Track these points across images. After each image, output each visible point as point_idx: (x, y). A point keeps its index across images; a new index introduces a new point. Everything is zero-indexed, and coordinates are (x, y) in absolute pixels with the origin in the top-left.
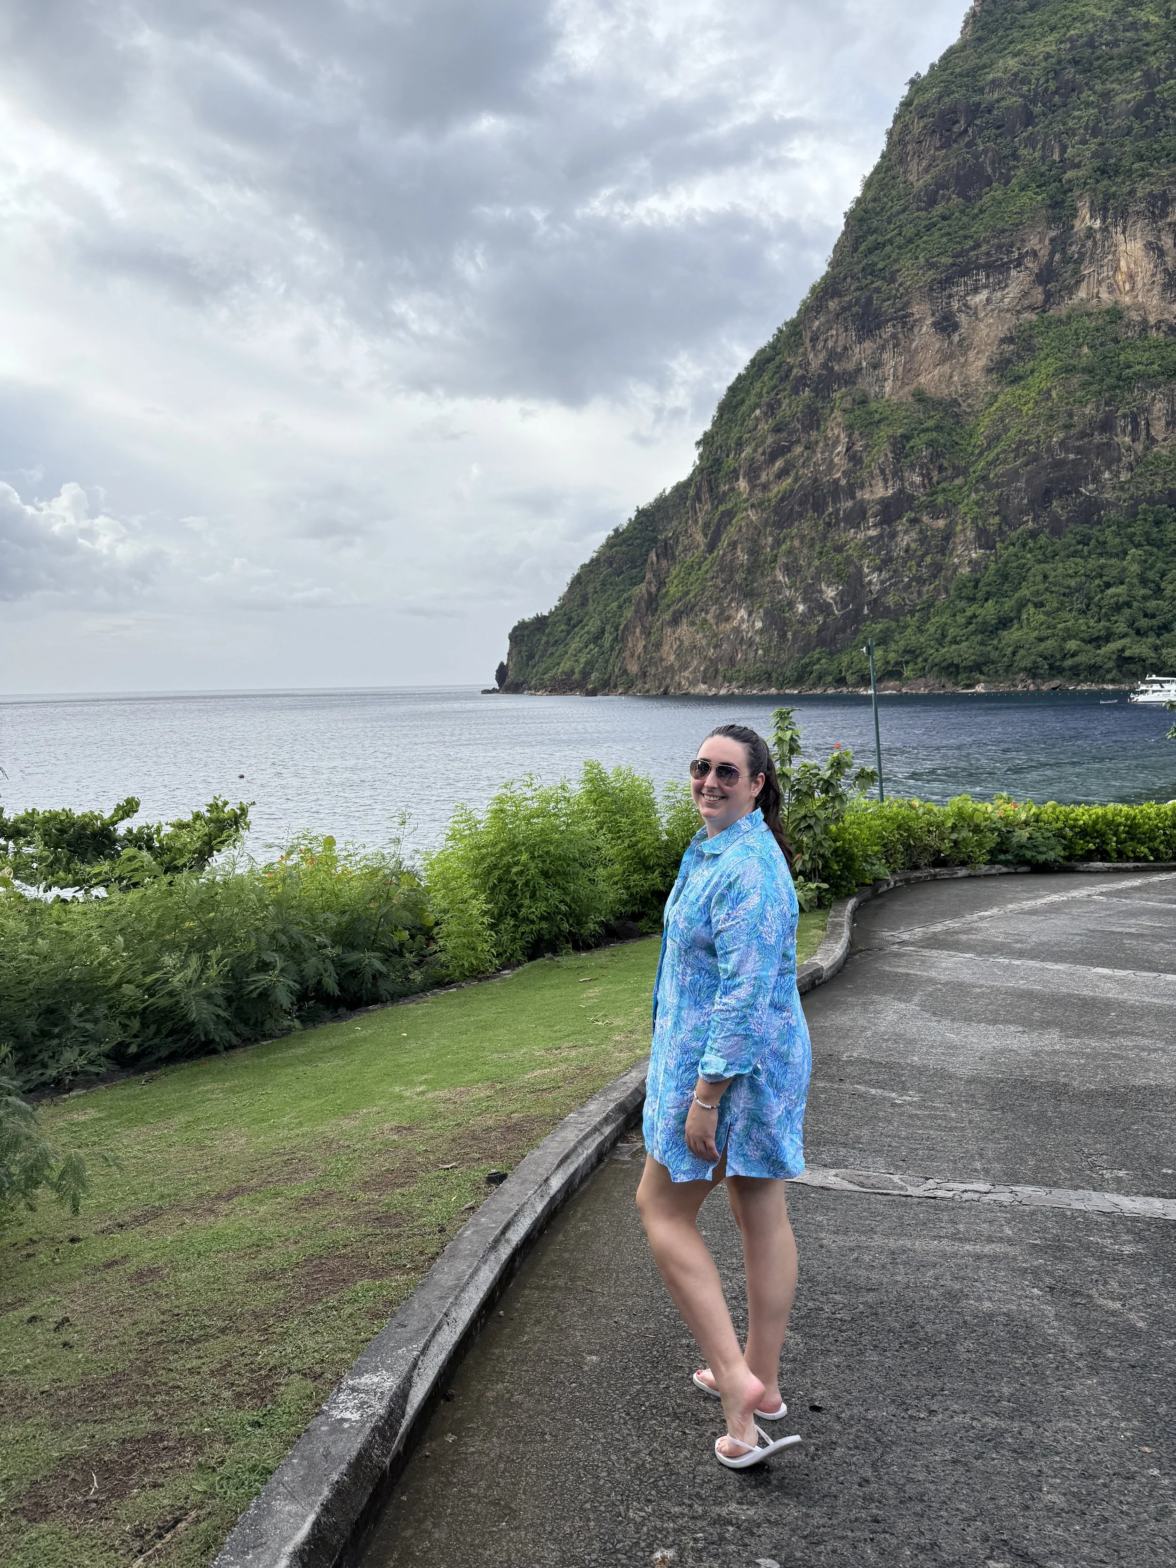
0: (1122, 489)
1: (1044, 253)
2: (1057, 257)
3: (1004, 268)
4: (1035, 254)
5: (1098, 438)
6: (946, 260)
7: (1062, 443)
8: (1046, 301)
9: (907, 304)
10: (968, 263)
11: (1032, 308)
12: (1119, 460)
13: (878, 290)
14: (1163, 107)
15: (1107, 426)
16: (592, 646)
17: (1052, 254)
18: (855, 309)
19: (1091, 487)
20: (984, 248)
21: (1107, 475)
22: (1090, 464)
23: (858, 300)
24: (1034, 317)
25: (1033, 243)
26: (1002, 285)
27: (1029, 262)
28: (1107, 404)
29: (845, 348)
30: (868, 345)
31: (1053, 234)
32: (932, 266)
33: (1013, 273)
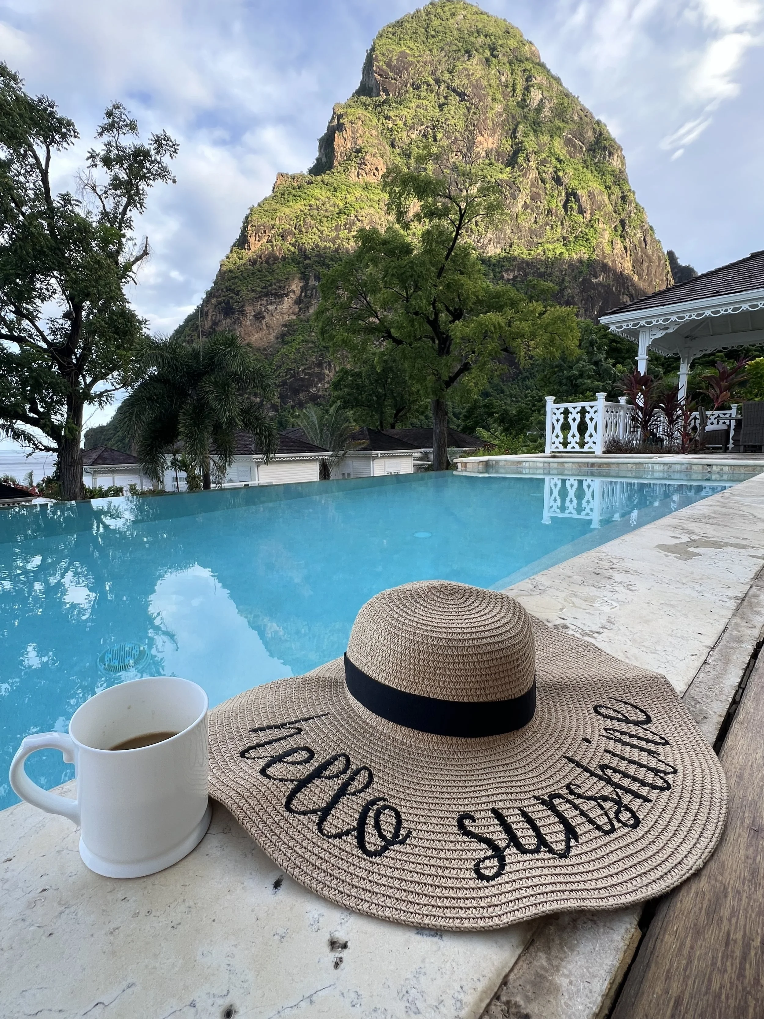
0: (326, 391)
1: (298, 292)
2: (303, 294)
3: (282, 296)
4: (294, 292)
5: (317, 370)
6: (259, 289)
7: (303, 371)
8: (299, 311)
9: (243, 306)
10: (268, 292)
11: (294, 313)
12: (324, 379)
13: (232, 298)
14: (342, 241)
15: (320, 365)
16: (119, 443)
17: (301, 293)
18: (223, 305)
19: (315, 389)
20: (274, 287)
21: (320, 385)
22: (313, 381)
23: (224, 300)
24: (294, 317)
25: (294, 287)
26: (281, 303)
27: (291, 295)
28: (320, 357)
29: (219, 321)
30: (228, 320)
31: (301, 284)
32: (253, 291)
33: (286, 299)
